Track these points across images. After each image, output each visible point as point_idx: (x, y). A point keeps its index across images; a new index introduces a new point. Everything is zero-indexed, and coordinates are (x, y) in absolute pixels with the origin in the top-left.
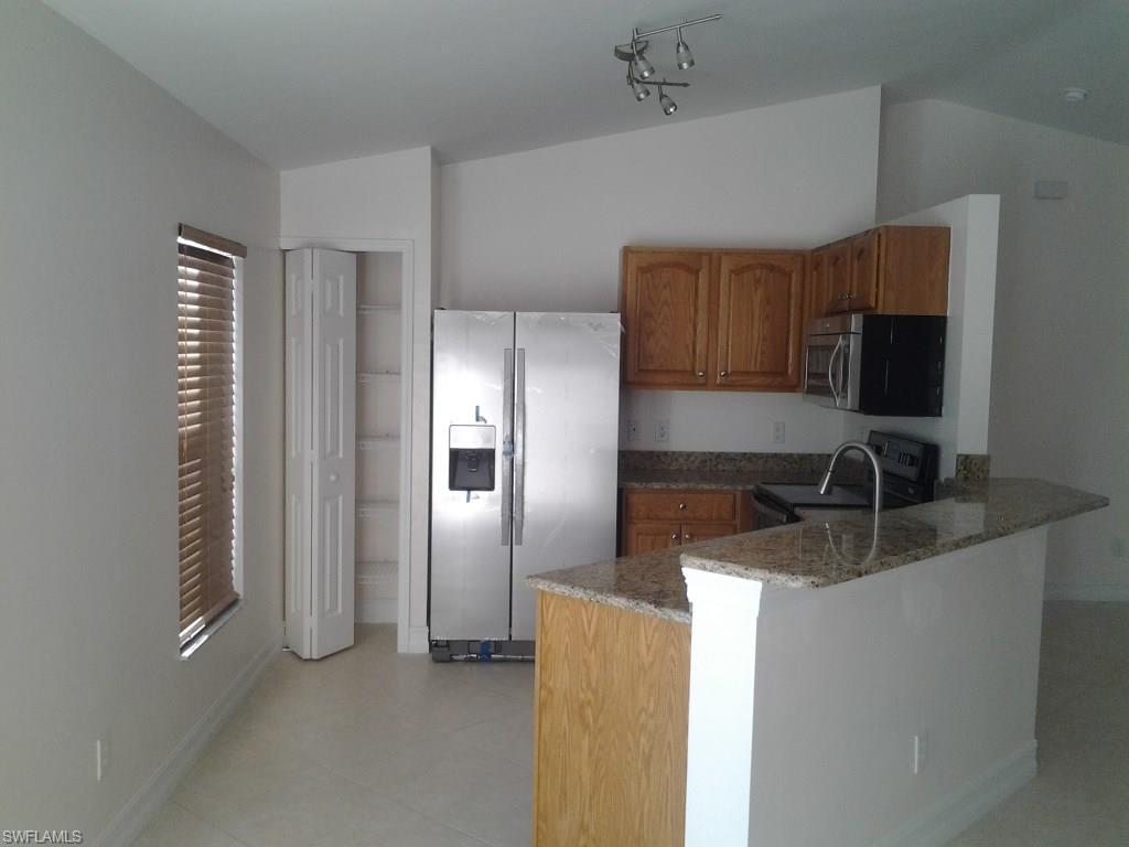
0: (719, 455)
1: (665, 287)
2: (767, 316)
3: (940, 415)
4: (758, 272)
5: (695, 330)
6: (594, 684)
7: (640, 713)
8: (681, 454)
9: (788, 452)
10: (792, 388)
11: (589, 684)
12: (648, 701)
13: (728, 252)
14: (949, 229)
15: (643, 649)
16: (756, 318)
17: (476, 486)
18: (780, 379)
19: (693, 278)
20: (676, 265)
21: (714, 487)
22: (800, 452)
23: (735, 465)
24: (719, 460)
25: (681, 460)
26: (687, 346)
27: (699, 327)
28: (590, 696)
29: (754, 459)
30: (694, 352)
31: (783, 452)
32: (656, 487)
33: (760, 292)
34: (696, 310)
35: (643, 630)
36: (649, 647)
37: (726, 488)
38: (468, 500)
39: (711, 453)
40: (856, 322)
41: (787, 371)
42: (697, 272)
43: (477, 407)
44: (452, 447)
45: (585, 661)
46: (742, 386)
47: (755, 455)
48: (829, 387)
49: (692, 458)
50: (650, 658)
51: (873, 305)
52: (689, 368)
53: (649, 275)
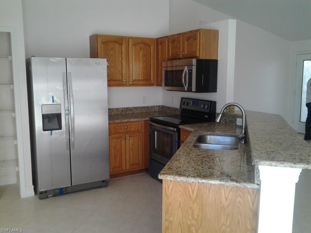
0: (127, 108)
1: (111, 50)
2: (144, 61)
3: (216, 92)
4: (141, 45)
5: (122, 65)
6: (196, 217)
7: (222, 226)
8: (115, 109)
9: (148, 106)
10: (152, 85)
11: (193, 217)
12: (226, 221)
13: (131, 38)
14: (218, 31)
15: (224, 200)
16: (141, 60)
17: (54, 128)
18: (149, 82)
19: (120, 46)
20: (115, 42)
21: (136, 120)
22: (151, 105)
23: (132, 112)
24: (127, 110)
25: (115, 111)
26: (120, 72)
27: (123, 64)
28: (194, 222)
29: (138, 109)
30: (122, 74)
31: (146, 106)
32: (117, 122)
33: (142, 52)
34: (122, 59)
35: (223, 191)
36: (226, 199)
37: (139, 120)
38: (51, 134)
39: (124, 108)
40: (194, 61)
41: (151, 79)
42: (121, 44)
43: (53, 97)
44: (43, 113)
45: (191, 208)
46: (138, 84)
47: (138, 107)
48: (182, 84)
49: (119, 110)
50: (227, 203)
51: (198, 56)
52: (121, 79)
53: (106, 45)
